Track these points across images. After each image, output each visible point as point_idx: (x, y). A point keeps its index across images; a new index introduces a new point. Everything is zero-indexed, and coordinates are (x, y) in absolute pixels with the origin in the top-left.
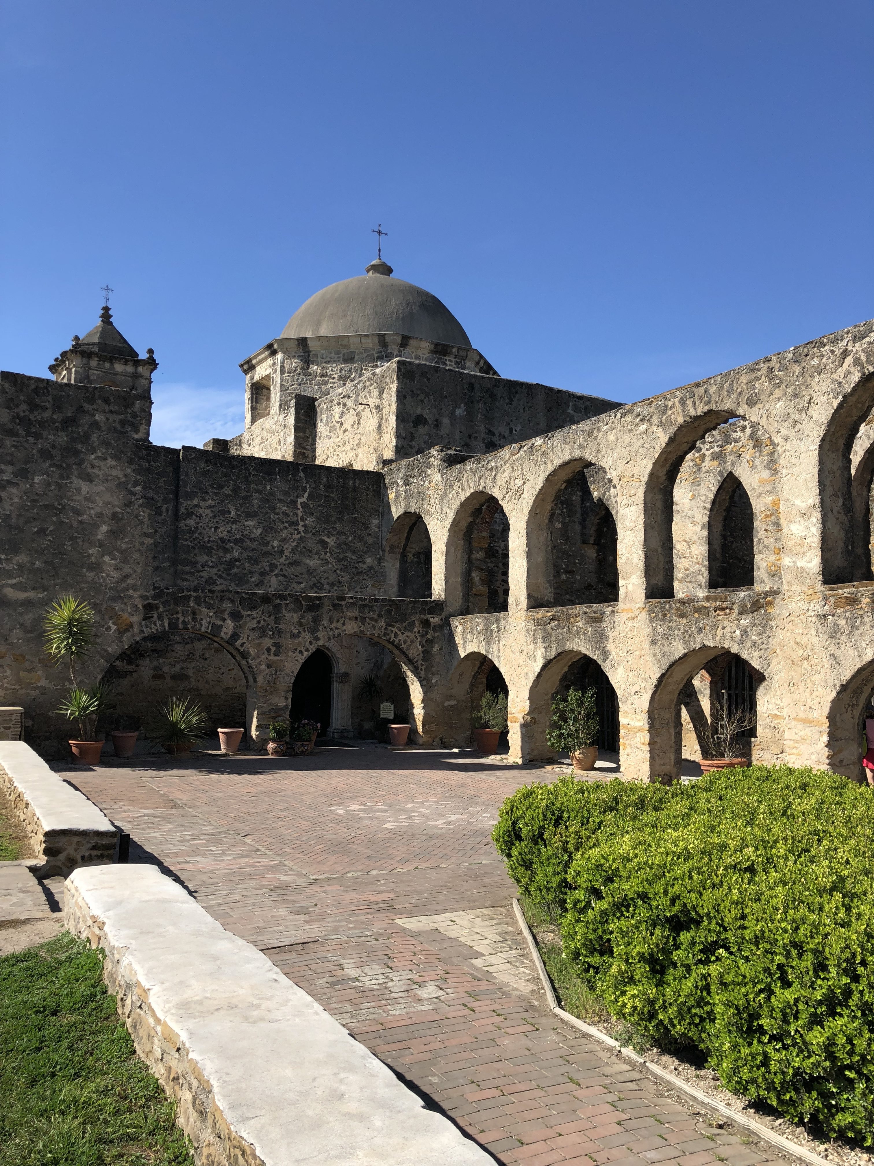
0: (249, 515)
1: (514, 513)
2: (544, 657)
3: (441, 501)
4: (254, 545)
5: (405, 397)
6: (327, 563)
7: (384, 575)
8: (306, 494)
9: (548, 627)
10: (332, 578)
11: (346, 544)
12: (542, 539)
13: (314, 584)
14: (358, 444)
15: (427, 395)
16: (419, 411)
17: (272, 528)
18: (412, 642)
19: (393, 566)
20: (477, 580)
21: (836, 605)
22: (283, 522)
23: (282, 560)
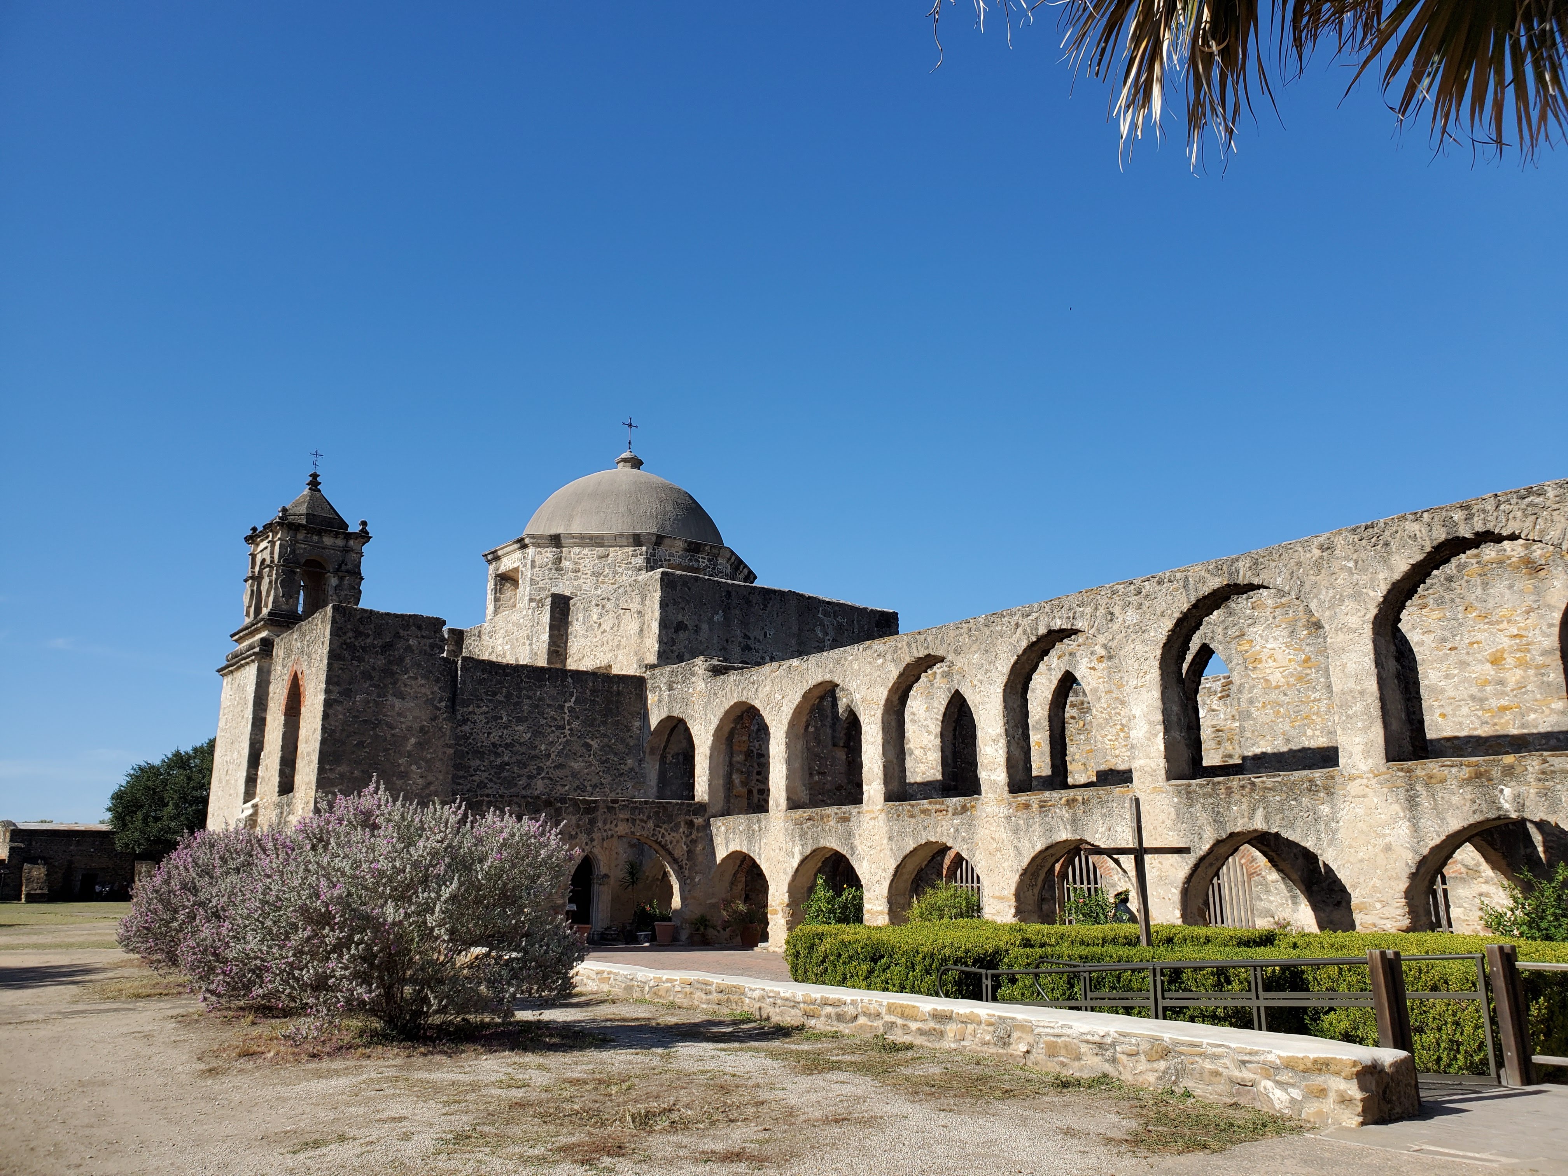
0: (520, 721)
1: (774, 723)
2: (801, 854)
3: (705, 709)
4: (523, 749)
5: (667, 605)
6: (591, 765)
7: (643, 776)
8: (573, 699)
9: (805, 826)
10: (595, 780)
11: (609, 747)
12: (799, 747)
13: (578, 786)
14: (618, 646)
15: (688, 602)
16: (680, 617)
17: (540, 733)
18: (678, 842)
19: (653, 767)
20: (737, 781)
21: (1017, 809)
22: (551, 726)
23: (549, 763)
